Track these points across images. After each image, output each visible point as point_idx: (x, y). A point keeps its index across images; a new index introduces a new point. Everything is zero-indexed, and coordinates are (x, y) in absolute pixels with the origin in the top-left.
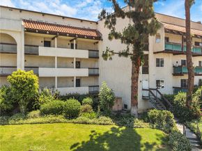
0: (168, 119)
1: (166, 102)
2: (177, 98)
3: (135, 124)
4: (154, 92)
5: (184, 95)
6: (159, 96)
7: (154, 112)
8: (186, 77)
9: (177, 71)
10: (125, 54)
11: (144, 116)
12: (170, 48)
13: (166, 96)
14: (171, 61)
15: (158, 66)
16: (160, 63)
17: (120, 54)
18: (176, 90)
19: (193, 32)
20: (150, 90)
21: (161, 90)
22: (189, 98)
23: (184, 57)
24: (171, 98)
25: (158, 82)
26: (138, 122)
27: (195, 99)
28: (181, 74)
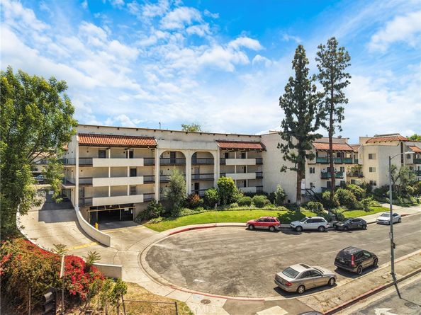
0: (319, 206)
1: (318, 197)
2: (324, 195)
3: (301, 210)
4: (310, 191)
5: (329, 193)
6: (312, 194)
7: (311, 203)
8: (330, 180)
9: (324, 176)
10: (294, 169)
11: (304, 206)
12: (319, 161)
13: (317, 194)
14: (319, 169)
15: (311, 172)
16: (312, 171)
17: (291, 169)
18: (324, 189)
19: (334, 147)
20: (306, 190)
21: (313, 189)
22: (332, 195)
23: (329, 166)
24: (321, 195)
25: (311, 184)
26: (302, 209)
27: (336, 196)
28: (327, 178)
